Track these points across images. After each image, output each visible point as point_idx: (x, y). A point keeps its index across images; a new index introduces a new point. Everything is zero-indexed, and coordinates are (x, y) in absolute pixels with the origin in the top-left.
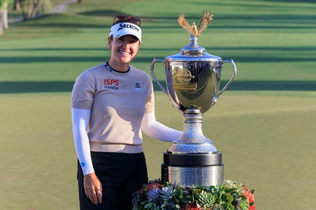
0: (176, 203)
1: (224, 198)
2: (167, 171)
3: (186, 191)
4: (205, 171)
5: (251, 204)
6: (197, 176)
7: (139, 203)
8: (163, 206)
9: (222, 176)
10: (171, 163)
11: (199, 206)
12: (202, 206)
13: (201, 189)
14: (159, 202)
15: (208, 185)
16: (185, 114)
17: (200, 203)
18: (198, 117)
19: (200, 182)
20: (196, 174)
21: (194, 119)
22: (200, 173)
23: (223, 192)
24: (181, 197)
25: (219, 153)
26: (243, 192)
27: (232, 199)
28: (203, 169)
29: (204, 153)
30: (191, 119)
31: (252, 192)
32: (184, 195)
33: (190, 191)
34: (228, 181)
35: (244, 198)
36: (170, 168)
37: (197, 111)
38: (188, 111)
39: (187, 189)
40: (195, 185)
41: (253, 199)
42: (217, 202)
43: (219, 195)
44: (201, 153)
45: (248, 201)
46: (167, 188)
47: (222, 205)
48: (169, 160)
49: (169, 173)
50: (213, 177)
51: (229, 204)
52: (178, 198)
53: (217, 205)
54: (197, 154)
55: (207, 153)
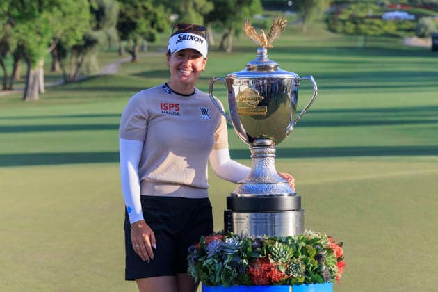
0: (242, 258)
1: (304, 251)
2: (231, 218)
3: (256, 243)
4: (280, 219)
5: (339, 259)
6: (269, 225)
7: (196, 260)
8: (226, 262)
9: (301, 225)
10: (236, 209)
11: (272, 261)
12: (277, 261)
13: (274, 240)
14: (221, 257)
15: (283, 235)
16: (253, 146)
17: (273, 257)
18: (270, 150)
19: (273, 232)
20: (268, 221)
21: (264, 153)
22: (273, 221)
23: (303, 244)
24: (249, 249)
25: (297, 195)
26: (329, 243)
27: (315, 253)
28: (277, 216)
29: (277, 195)
30: (261, 153)
31: (341, 245)
32: (254, 248)
33: (261, 243)
34: (310, 232)
35: (330, 251)
36: (235, 215)
37: (269, 142)
38: (257, 142)
39: (258, 240)
40: (267, 235)
41: (342, 253)
42: (295, 255)
43: (297, 247)
44: (274, 195)
45: (335, 255)
46: (231, 240)
47: (302, 260)
48: (233, 204)
49: (234, 221)
50: (290, 225)
51: (311, 259)
52: (246, 252)
53: (295, 260)
54: (269, 196)
55: (281, 195)
